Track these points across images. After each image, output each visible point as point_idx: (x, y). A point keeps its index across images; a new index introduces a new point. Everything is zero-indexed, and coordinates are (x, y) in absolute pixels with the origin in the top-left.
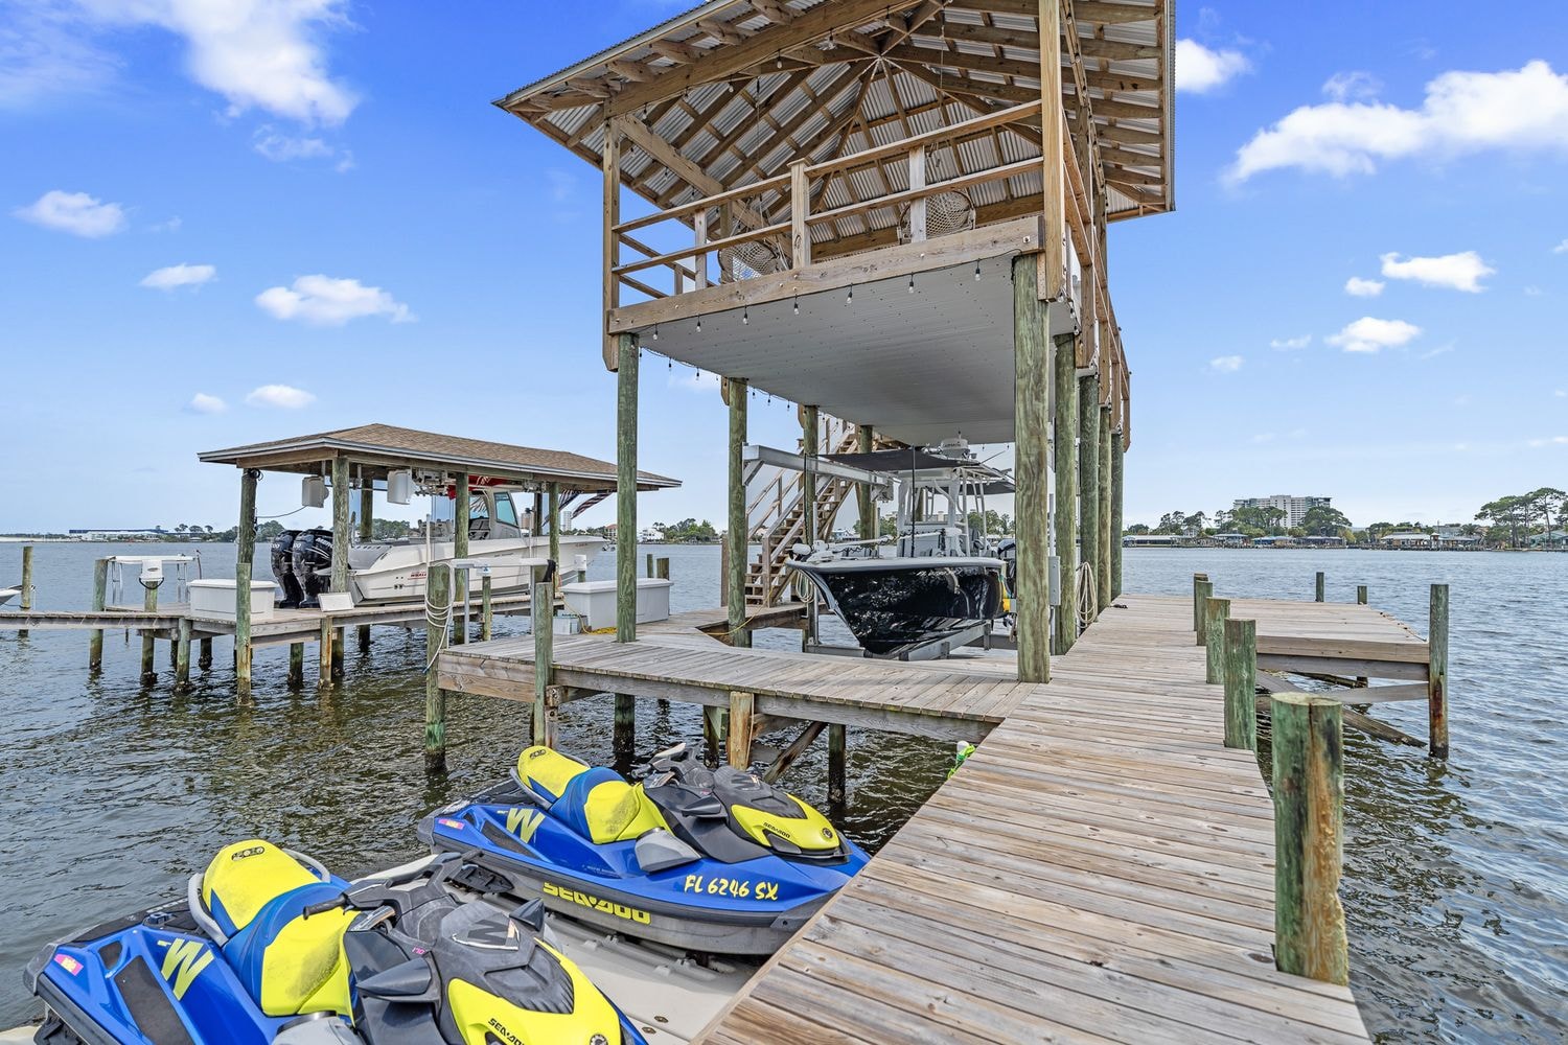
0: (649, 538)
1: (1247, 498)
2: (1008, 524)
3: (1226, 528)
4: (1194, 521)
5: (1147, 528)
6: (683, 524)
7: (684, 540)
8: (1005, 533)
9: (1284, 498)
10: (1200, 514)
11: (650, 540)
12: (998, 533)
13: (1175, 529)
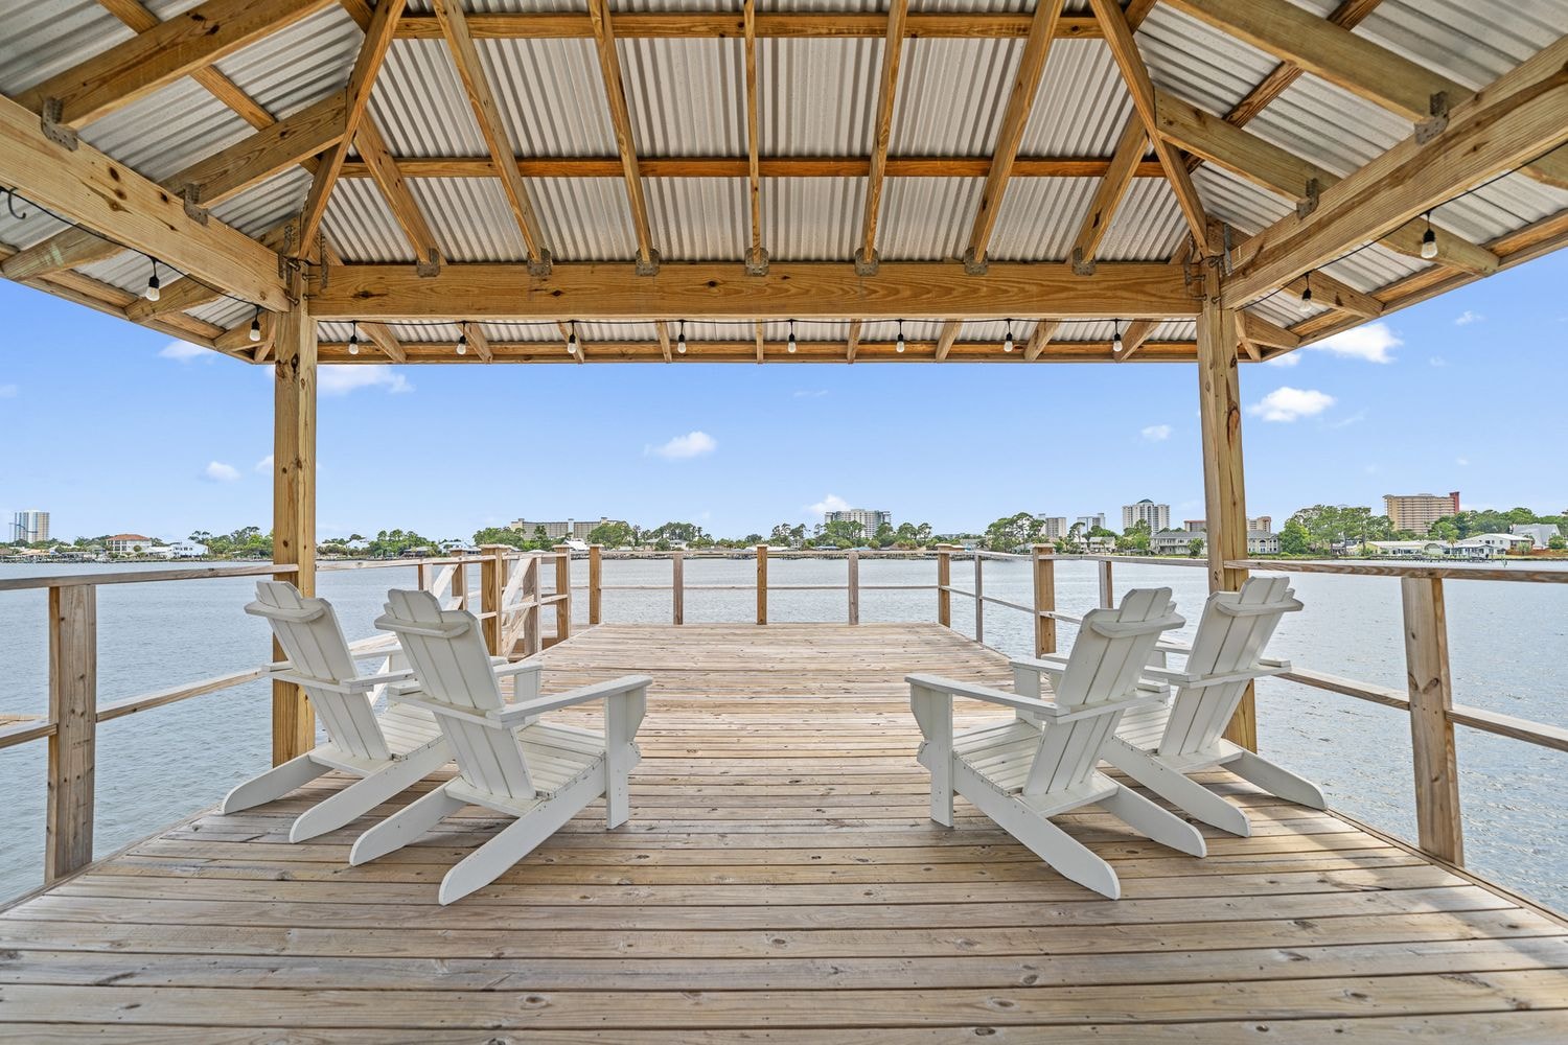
0: (183, 553)
1: (835, 512)
2: (639, 535)
3: (821, 540)
4: (797, 532)
5: (760, 538)
6: (240, 534)
7: (241, 555)
8: (637, 544)
9: (860, 512)
10: (803, 526)
11: (186, 556)
12: (629, 544)
13: (784, 541)
